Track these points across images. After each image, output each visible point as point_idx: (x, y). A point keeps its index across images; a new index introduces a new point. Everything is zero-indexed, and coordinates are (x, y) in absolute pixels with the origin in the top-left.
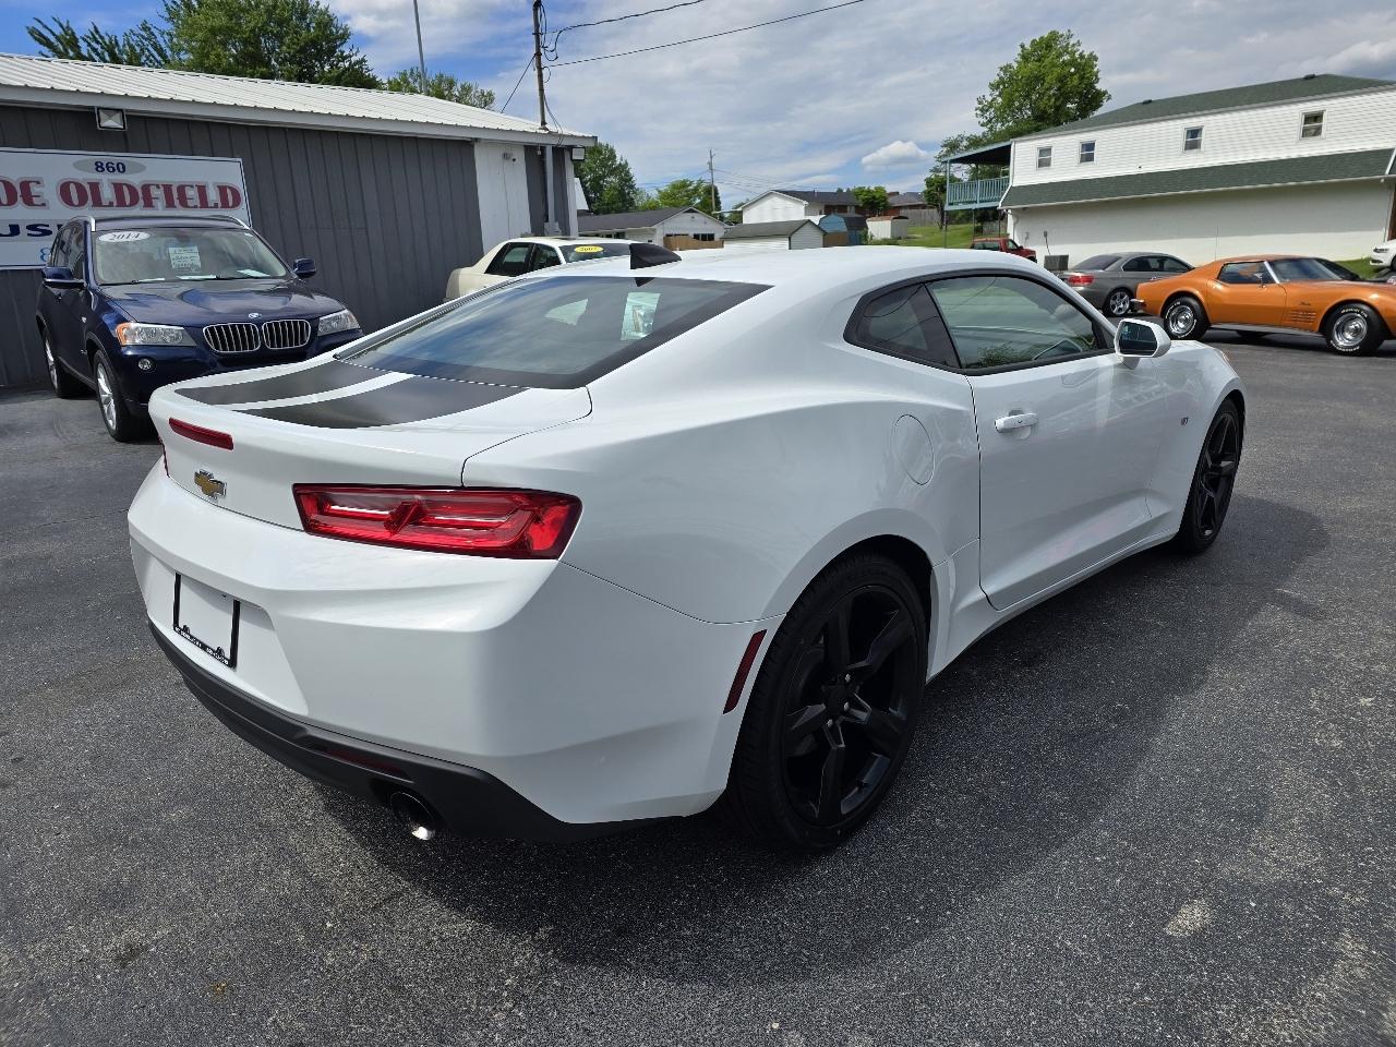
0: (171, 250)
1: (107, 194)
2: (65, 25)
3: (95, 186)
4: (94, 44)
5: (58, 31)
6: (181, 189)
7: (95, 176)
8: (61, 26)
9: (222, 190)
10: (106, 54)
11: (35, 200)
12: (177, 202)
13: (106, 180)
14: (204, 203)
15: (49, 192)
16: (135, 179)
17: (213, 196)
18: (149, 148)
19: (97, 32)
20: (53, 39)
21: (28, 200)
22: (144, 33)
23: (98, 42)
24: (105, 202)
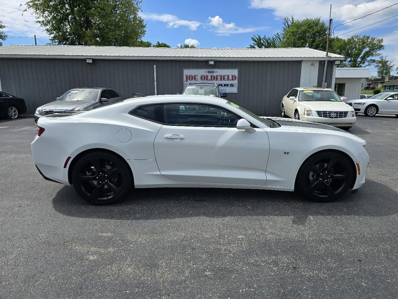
0: (199, 90)
1: (209, 78)
2: (259, 36)
3: (207, 76)
4: (264, 40)
5: (258, 37)
6: (224, 76)
7: (207, 74)
8: (258, 36)
9: (233, 76)
10: (266, 42)
11: (196, 79)
12: (222, 79)
13: (209, 75)
14: (228, 79)
15: (199, 78)
16: (215, 74)
17: (230, 78)
18: (219, 68)
19: (265, 37)
20: (256, 39)
21: (195, 80)
22: (277, 36)
23: (265, 39)
24: (208, 80)
